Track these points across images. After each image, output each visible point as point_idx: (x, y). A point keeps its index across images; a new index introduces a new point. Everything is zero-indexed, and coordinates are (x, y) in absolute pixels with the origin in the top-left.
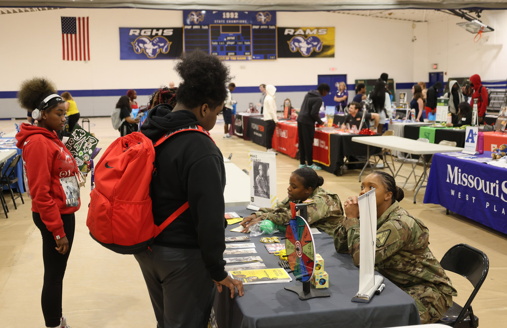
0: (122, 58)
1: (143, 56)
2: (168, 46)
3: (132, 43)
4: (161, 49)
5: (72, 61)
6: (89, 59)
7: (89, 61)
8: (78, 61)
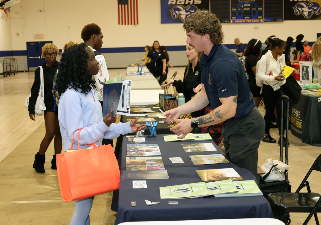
5: (125, 26)
6: (138, 24)
8: (130, 25)
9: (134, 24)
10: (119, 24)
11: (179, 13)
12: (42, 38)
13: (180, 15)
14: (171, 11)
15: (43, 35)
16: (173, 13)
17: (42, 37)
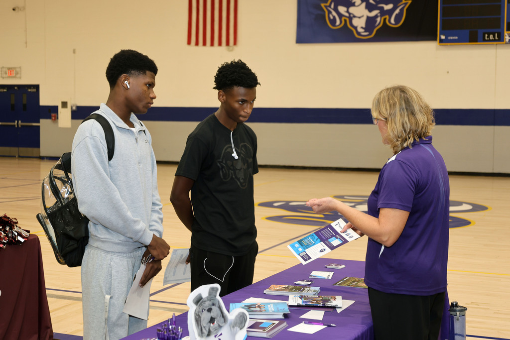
0: (301, 39)
1: (346, 35)
2: (402, 10)
3: (323, 5)
4: (387, 17)
5: (204, 48)
6: (235, 43)
7: (235, 48)
8: (216, 47)
9: (228, 44)
10: (189, 43)
11: (348, 12)
12: (18, 76)
13: (351, 17)
14: (326, 7)
15: (20, 68)
16: (330, 12)
17: (17, 73)
